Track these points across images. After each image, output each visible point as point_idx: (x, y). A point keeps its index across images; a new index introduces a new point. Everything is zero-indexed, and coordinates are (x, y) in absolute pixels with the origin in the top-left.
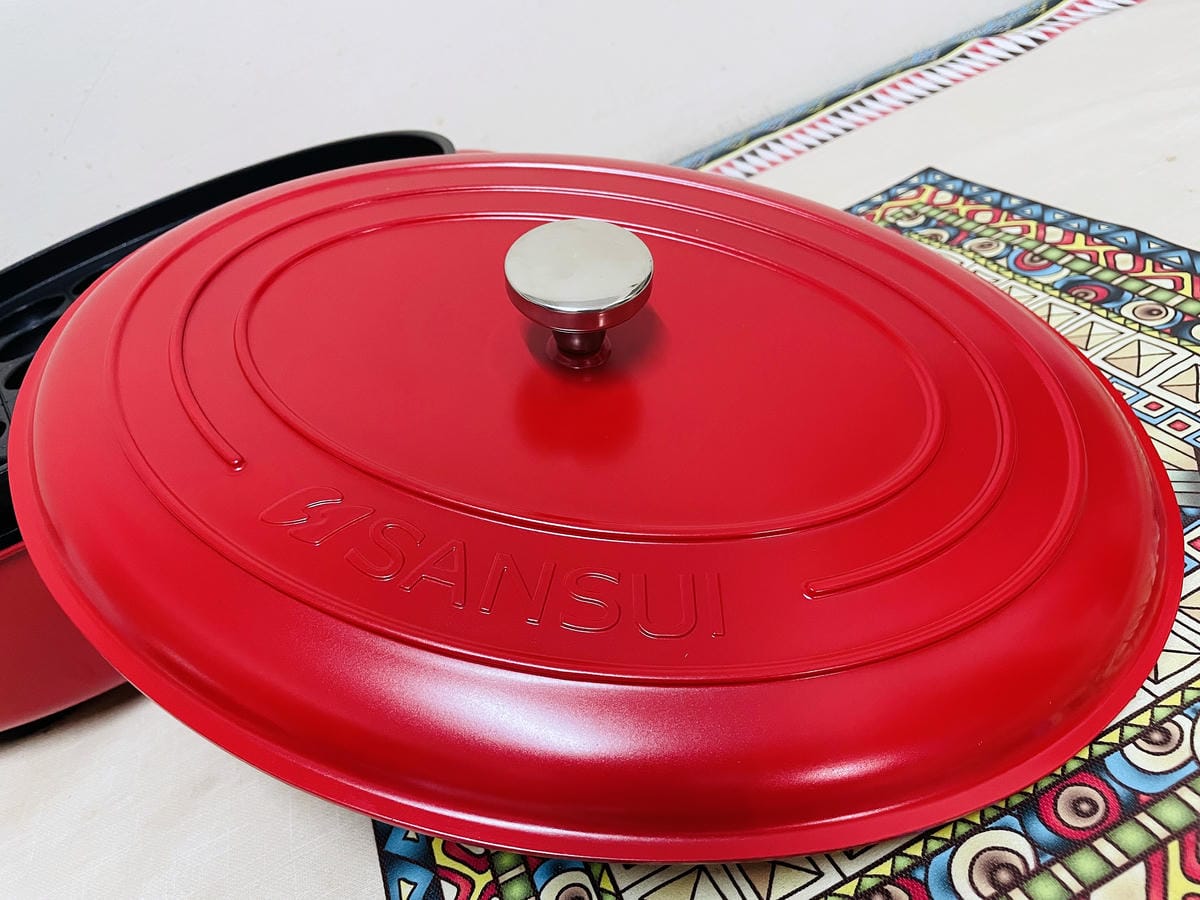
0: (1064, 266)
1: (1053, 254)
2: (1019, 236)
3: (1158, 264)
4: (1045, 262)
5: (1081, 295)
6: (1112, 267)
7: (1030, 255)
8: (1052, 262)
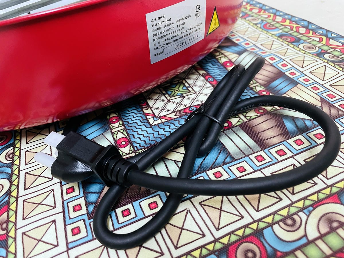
0: (280, 29)
1: (277, 25)
2: (267, 18)
3: (314, 33)
4: (274, 27)
5: (285, 39)
6: (297, 31)
7: (269, 25)
8: (276, 28)
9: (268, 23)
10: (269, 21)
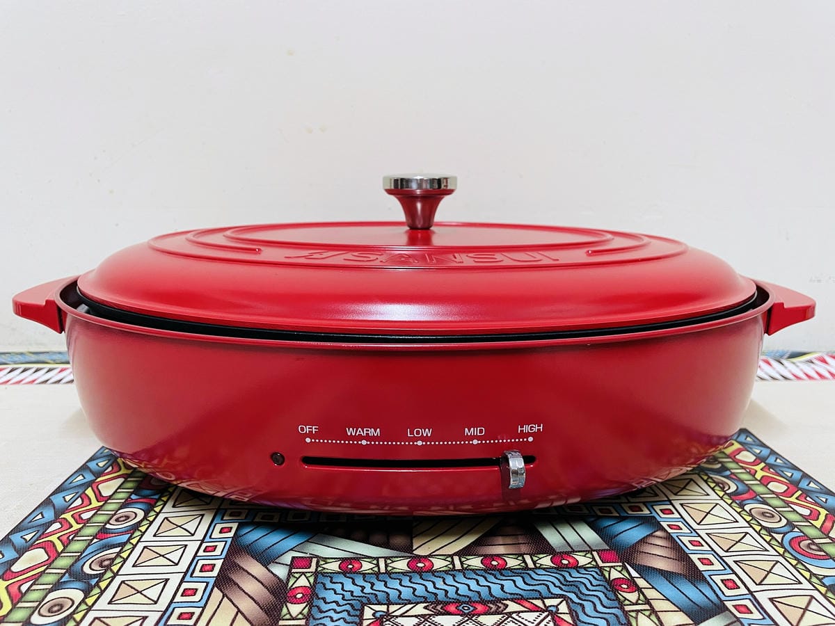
4: (823, 553)
7: (808, 542)
9: (806, 537)
10: (811, 532)
